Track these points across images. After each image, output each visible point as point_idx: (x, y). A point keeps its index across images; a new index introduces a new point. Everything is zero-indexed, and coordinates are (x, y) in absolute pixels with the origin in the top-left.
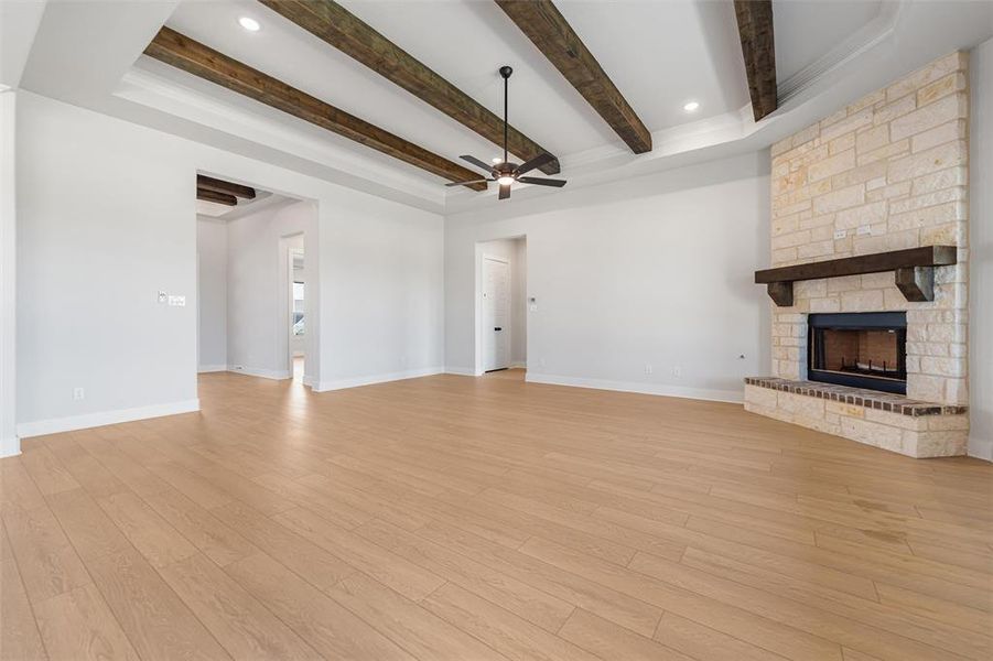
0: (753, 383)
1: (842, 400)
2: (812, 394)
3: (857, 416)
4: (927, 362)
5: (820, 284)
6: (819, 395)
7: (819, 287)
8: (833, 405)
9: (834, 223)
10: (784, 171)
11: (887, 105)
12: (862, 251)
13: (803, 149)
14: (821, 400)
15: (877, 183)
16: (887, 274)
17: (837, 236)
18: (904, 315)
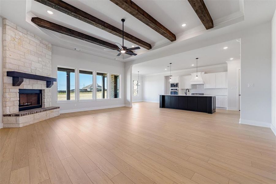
4: (48, 99)
9: (31, 64)
10: (13, 34)
11: (42, 43)
12: (38, 74)
13: (21, 34)
14: (46, 112)
15: (40, 59)
16: (42, 81)
17: (32, 68)
18: (41, 90)
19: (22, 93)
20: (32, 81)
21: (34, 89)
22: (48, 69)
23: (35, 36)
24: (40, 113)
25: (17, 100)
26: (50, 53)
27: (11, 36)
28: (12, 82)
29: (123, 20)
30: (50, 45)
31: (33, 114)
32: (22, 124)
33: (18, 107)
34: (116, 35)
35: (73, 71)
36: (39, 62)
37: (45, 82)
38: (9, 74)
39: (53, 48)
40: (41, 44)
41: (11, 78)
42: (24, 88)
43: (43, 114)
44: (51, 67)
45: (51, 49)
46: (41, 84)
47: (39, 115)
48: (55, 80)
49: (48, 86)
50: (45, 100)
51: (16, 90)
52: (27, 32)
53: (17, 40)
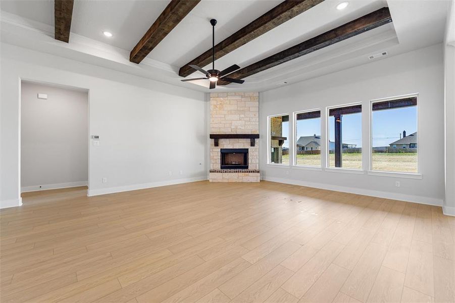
0: (213, 172)
1: (243, 172)
2: (234, 172)
3: (247, 175)
4: (253, 160)
5: (227, 140)
6: (236, 172)
8: (240, 174)
9: (231, 124)
10: (215, 103)
11: (245, 97)
12: (239, 132)
13: (221, 99)
14: (237, 173)
15: (242, 116)
16: (245, 139)
17: (232, 127)
18: (248, 149)
19: (225, 154)
20: (232, 140)
22: (254, 123)
23: (235, 94)
24: (229, 174)
26: (257, 104)
27: (214, 105)
28: (214, 143)
29: (213, 22)
30: (255, 95)
31: (223, 172)
32: (212, 180)
33: (220, 165)
36: (240, 120)
37: (249, 141)
38: (212, 136)
40: (243, 99)
42: (225, 148)
44: (257, 120)
45: (257, 99)
46: (244, 143)
48: (257, 136)
49: (253, 144)
50: (250, 161)
51: (217, 150)
52: (226, 94)
53: (218, 106)
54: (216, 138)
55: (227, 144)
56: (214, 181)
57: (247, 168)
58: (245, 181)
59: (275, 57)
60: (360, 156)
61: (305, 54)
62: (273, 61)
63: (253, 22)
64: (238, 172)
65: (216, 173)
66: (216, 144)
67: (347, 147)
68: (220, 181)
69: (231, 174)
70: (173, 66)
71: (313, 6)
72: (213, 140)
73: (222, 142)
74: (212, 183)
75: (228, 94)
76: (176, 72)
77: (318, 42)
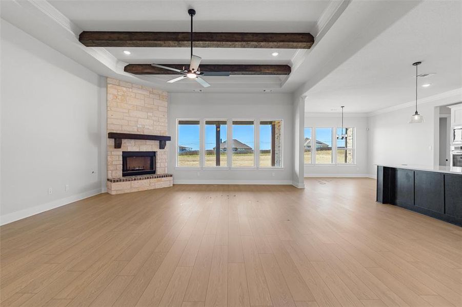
2: (146, 179)
3: (159, 181)
4: (162, 164)
5: (133, 141)
6: (148, 178)
7: (132, 142)
9: (137, 121)
10: (115, 92)
11: (153, 94)
12: (146, 133)
13: (124, 89)
15: (150, 114)
16: (153, 141)
17: (138, 126)
18: (155, 152)
19: (126, 156)
20: (139, 142)
21: (141, 150)
22: (163, 124)
23: (142, 87)
24: (140, 181)
25: (120, 164)
26: (166, 104)
27: (114, 95)
28: (114, 145)
29: (192, 12)
30: (164, 94)
31: (129, 181)
32: (115, 192)
33: (122, 171)
34: (208, 46)
35: (225, 123)
36: (148, 118)
37: (157, 143)
38: (111, 135)
39: (170, 96)
40: (151, 95)
41: (114, 140)
42: (129, 150)
43: (145, 183)
44: (167, 121)
45: (166, 99)
46: (152, 145)
47: (138, 182)
48: (169, 138)
49: (162, 147)
50: (158, 165)
51: (119, 153)
52: (132, 85)
53: (119, 97)
54: (117, 138)
55: (130, 146)
56: (119, 192)
57: (154, 172)
58: (158, 186)
59: (209, 67)
60: (197, 158)
61: (235, 74)
62: (207, 70)
63: (222, 33)
64: (150, 178)
65: (119, 183)
66: (118, 146)
67: (185, 150)
68: (128, 192)
69: (142, 181)
70: (74, 24)
71: (272, 48)
72: (113, 140)
73: (125, 143)
74: (117, 195)
75: (134, 85)
76: (76, 34)
77: (247, 70)
